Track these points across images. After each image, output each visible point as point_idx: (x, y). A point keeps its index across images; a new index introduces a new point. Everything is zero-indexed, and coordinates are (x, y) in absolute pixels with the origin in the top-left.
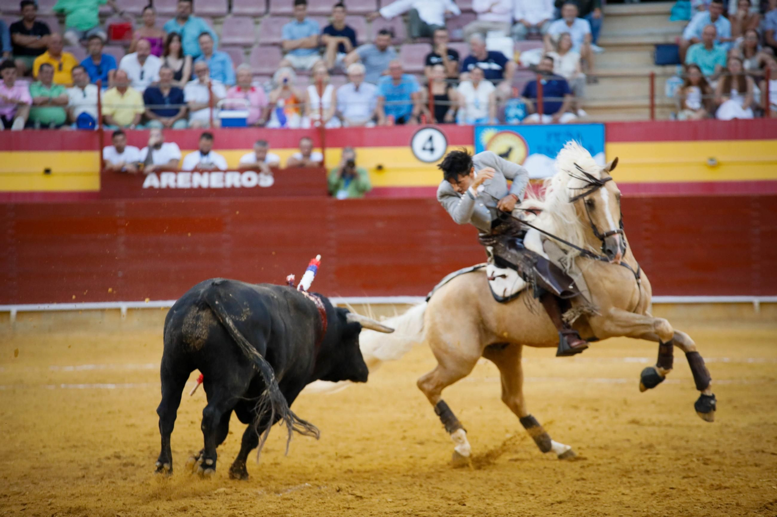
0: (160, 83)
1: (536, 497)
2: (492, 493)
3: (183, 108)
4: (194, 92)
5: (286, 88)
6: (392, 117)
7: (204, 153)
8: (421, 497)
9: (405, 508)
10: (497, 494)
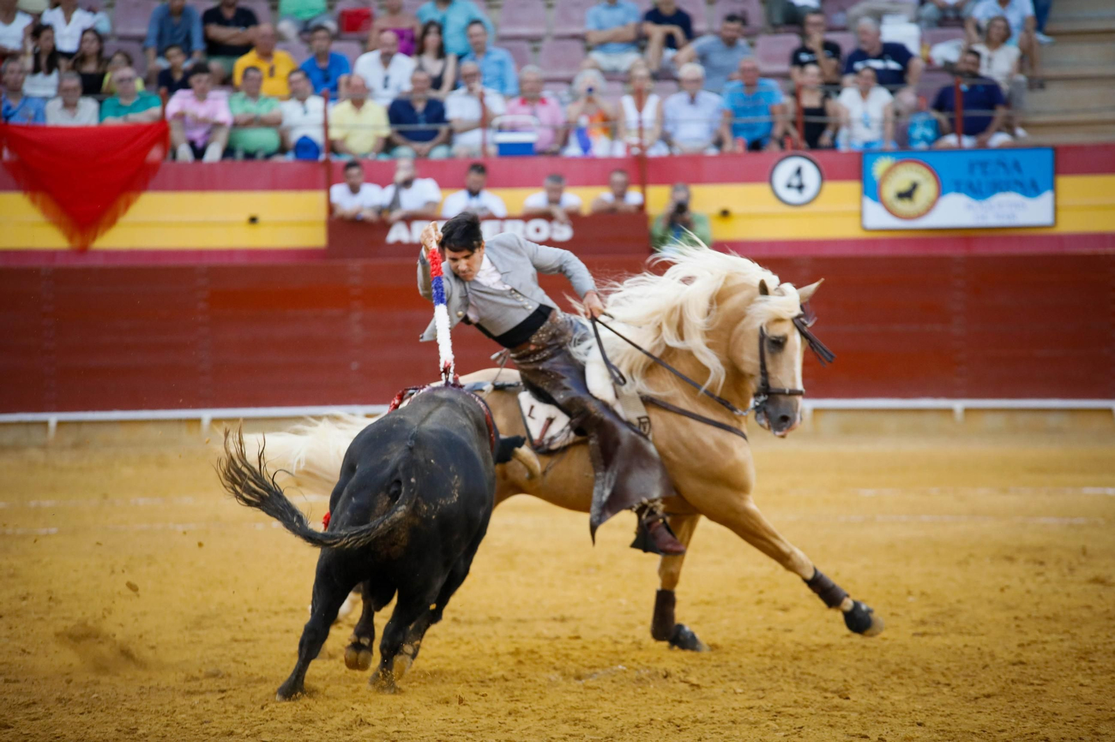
0: (411, 93)
1: (953, 688)
2: (888, 682)
3: (443, 129)
4: (459, 107)
5: (590, 100)
6: (744, 139)
7: (474, 193)
8: (785, 687)
9: (762, 703)
10: (895, 683)
